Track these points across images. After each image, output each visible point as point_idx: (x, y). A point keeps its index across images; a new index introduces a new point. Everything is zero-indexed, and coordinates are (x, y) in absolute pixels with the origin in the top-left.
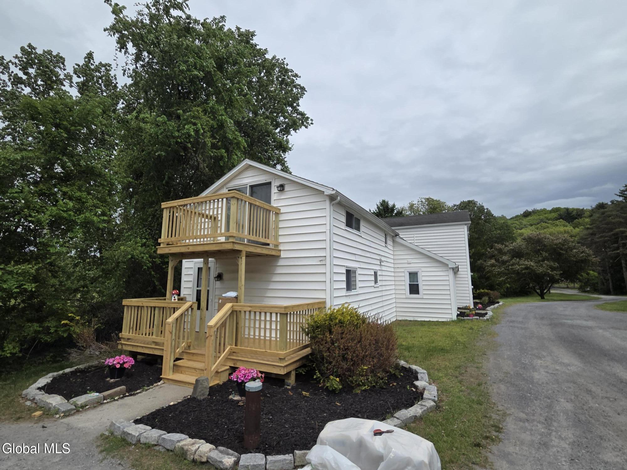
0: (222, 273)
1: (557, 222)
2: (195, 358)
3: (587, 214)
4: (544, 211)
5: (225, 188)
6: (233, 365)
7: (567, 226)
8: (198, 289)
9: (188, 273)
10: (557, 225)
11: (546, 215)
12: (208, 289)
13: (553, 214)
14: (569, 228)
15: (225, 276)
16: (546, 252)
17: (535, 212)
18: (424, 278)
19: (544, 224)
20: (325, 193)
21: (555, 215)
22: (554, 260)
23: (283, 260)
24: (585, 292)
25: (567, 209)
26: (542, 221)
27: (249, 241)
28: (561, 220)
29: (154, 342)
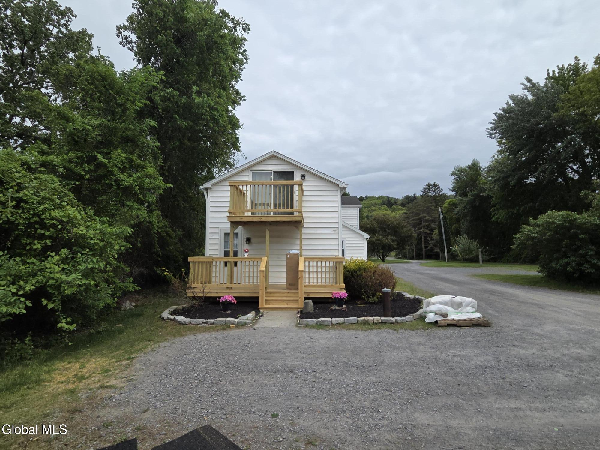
0: (250, 238)
1: (382, 207)
2: (272, 295)
3: (400, 202)
4: (373, 198)
5: (250, 171)
6: (306, 296)
7: (387, 211)
8: (226, 250)
9: (213, 237)
10: (382, 209)
11: (375, 201)
12: (235, 250)
13: (379, 200)
14: (389, 212)
15: (253, 240)
16: (389, 229)
17: (367, 198)
18: (347, 245)
19: (374, 208)
20: (340, 186)
21: (380, 201)
22: (394, 235)
23: (306, 229)
24: (399, 258)
25: (389, 198)
26: (372, 205)
27: (275, 213)
28: (385, 206)
29: (227, 288)
